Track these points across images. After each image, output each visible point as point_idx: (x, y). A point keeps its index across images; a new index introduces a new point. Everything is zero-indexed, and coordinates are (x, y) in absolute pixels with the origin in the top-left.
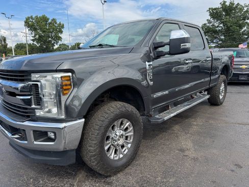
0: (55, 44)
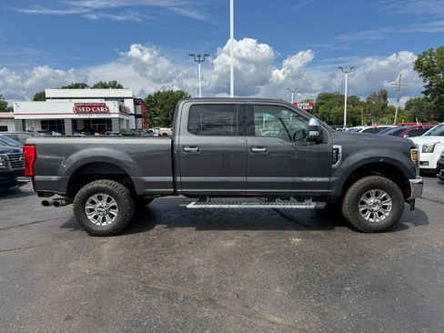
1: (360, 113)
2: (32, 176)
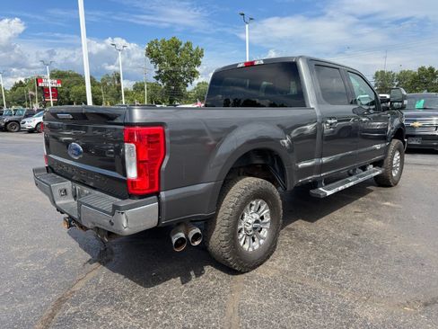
0: (189, 84)
1: (100, 94)
2: (157, 194)
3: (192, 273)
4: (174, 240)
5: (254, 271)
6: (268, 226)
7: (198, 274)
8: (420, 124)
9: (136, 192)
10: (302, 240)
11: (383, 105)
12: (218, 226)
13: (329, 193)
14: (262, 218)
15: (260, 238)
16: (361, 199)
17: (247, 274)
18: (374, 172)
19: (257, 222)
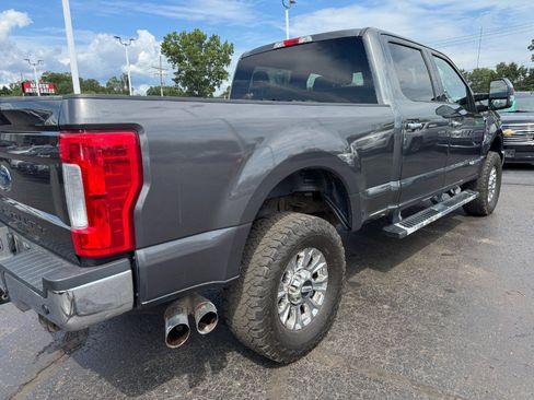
2: (131, 254)
3: (207, 366)
4: (168, 329)
5: (304, 360)
6: (324, 287)
7: (217, 369)
8: (513, 132)
9: (89, 253)
10: (373, 303)
11: (477, 103)
12: (245, 297)
13: (410, 231)
14: (315, 276)
15: (313, 306)
16: (447, 234)
17: (294, 366)
18: (466, 197)
19: (308, 283)
